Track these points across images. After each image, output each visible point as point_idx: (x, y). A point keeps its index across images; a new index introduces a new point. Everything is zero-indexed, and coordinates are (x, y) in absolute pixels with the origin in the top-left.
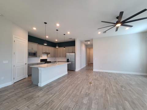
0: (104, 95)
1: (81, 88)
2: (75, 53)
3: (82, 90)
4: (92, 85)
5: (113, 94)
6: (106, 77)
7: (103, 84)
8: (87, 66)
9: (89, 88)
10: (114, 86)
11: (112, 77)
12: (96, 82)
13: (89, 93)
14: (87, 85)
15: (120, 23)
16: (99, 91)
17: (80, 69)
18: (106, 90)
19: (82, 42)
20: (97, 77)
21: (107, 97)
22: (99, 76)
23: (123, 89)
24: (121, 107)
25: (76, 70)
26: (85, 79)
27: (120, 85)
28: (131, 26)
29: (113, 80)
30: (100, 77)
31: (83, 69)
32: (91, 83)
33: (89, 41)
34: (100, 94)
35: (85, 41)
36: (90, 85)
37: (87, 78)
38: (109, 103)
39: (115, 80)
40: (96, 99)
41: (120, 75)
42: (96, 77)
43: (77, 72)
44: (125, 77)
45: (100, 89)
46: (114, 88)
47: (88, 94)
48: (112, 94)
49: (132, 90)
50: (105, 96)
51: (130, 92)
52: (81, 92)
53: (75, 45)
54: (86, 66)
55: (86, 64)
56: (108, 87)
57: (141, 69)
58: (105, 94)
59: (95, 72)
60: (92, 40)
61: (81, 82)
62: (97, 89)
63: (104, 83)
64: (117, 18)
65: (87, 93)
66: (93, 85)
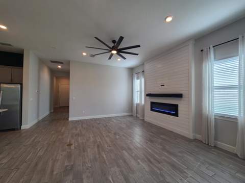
0: (97, 156)
1: (50, 163)
2: (21, 84)
3: (53, 166)
4: (72, 147)
5: (109, 148)
6: (93, 127)
7: (92, 139)
8: (54, 112)
9: (69, 156)
10: (106, 136)
11: (101, 125)
12: (79, 139)
13: (72, 165)
14: (63, 151)
15: (115, 50)
16: (89, 152)
17: (35, 122)
18: (98, 146)
19: (42, 62)
20: (79, 129)
21: (103, 157)
22: (82, 126)
23: (117, 137)
24: (121, 161)
25: (23, 127)
26: (55, 142)
27: (113, 132)
28: (125, 59)
29: (104, 129)
30: (84, 128)
31: (43, 120)
32: (70, 145)
33: (61, 63)
34: (92, 158)
35: (52, 62)
36: (70, 148)
37: (60, 137)
38: (108, 164)
39: (105, 127)
40: (87, 169)
41: (109, 119)
42: (76, 130)
43: (27, 131)
44: (115, 121)
45: (89, 149)
46: (108, 139)
47: (69, 168)
48: (107, 149)
49: (125, 135)
50: (99, 157)
51: (124, 138)
52: (52, 171)
53: (22, 66)
54: (51, 113)
55: (50, 110)
56: (100, 140)
57: (127, 109)
58: (99, 153)
59: (72, 122)
60: (68, 63)
61: (46, 149)
62: (84, 152)
63: (93, 137)
64: (114, 42)
65: (67, 166)
66: (75, 148)
